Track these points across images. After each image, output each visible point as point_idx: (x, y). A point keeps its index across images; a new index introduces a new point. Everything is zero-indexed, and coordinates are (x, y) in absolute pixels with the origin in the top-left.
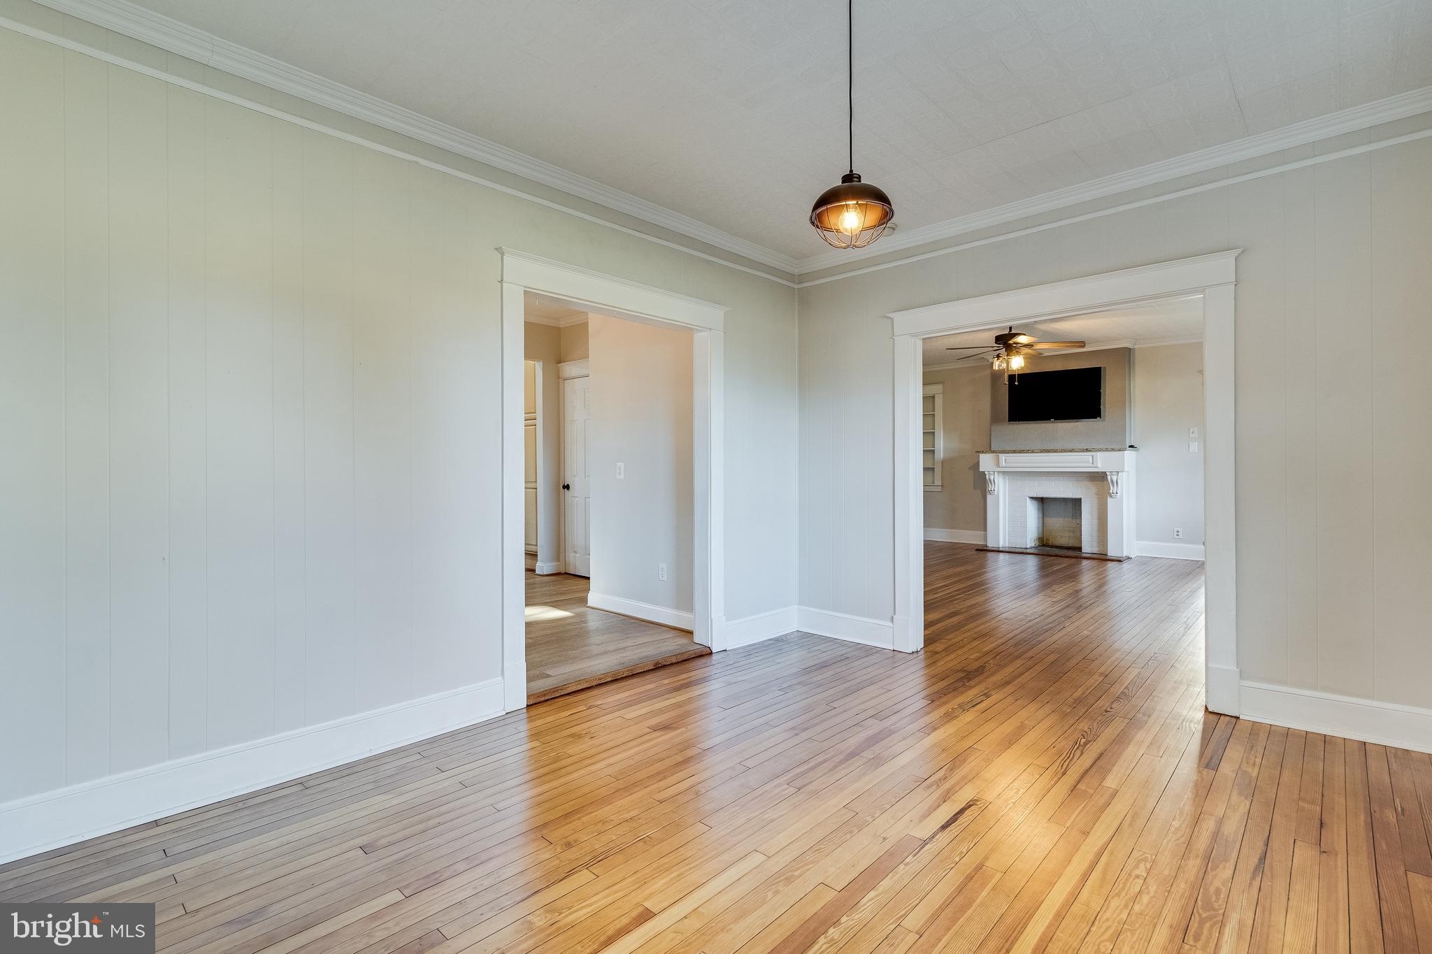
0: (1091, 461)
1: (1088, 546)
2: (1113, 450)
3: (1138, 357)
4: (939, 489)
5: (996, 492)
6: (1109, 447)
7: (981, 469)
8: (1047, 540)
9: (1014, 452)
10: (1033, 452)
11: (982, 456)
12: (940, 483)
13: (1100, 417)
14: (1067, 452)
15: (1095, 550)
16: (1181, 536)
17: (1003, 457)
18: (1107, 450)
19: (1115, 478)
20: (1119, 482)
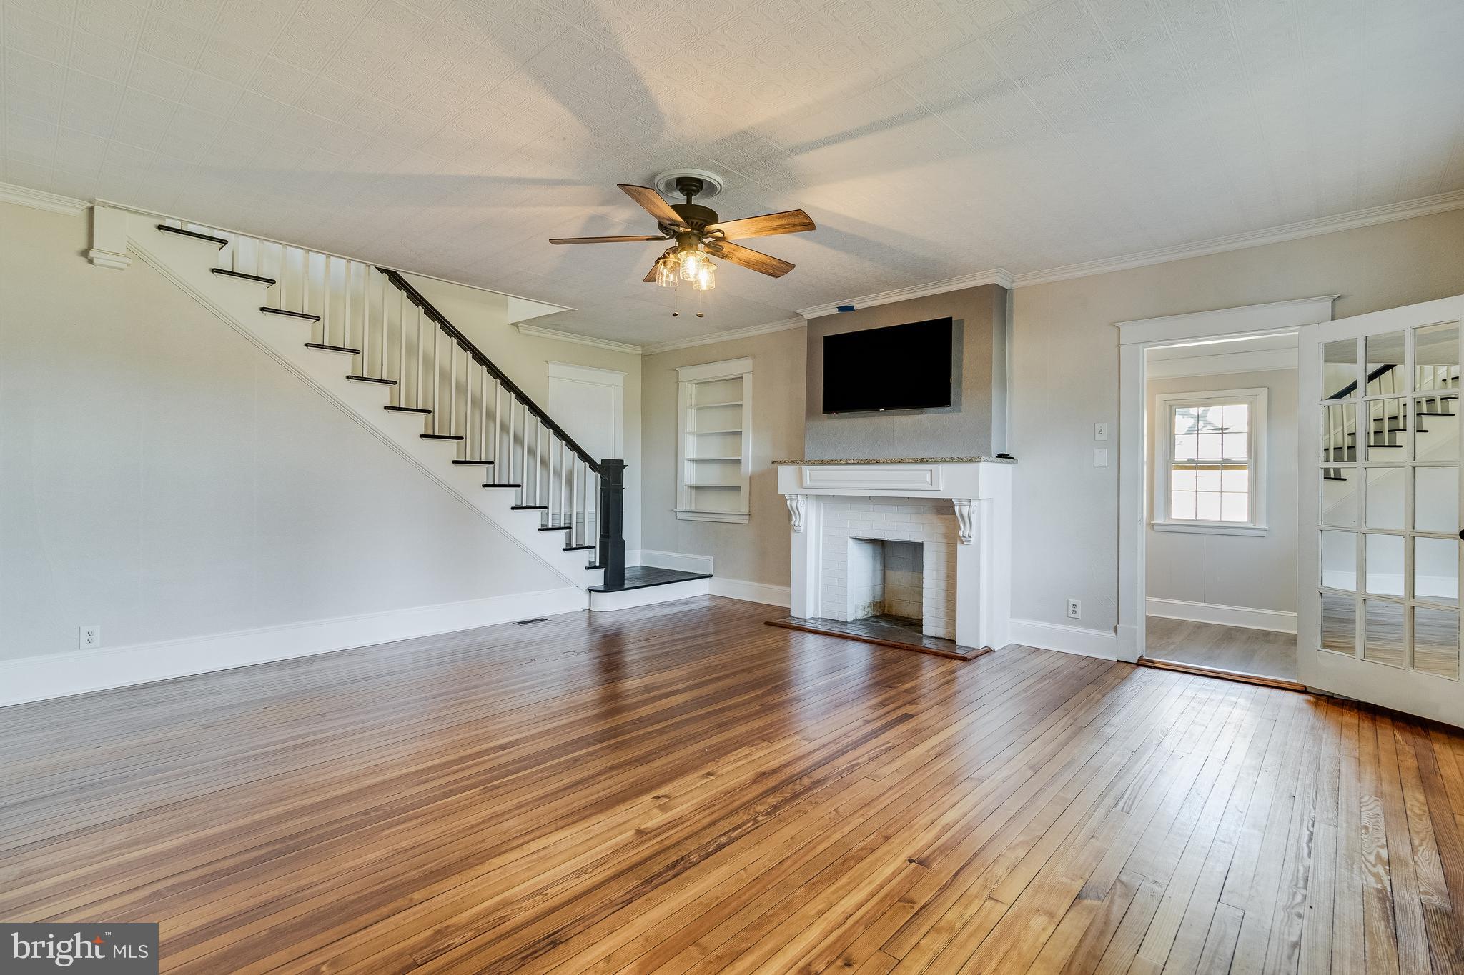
0: (928, 479)
1: (932, 626)
2: (961, 460)
3: (1018, 304)
4: (745, 520)
5: (802, 528)
6: (955, 456)
7: (780, 492)
8: (890, 606)
9: (822, 463)
10: (847, 463)
11: (781, 468)
12: (746, 511)
13: (949, 403)
14: (895, 463)
15: (941, 633)
16: (1079, 615)
17: (807, 470)
18: (952, 461)
19: (965, 510)
20: (972, 516)
